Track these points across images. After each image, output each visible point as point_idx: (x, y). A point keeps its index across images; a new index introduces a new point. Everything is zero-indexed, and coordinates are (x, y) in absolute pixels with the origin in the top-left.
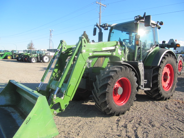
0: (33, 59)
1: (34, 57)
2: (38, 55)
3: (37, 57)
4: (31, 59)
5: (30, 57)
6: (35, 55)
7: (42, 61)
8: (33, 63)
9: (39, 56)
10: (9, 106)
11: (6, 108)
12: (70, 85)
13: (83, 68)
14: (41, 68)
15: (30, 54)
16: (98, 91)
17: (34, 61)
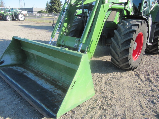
0: (8, 17)
1: (9, 15)
2: (12, 13)
3: (12, 15)
4: (6, 17)
5: (5, 15)
6: (9, 13)
7: (17, 19)
8: (8, 21)
9: (14, 14)
10: (15, 65)
11: (14, 68)
12: (92, 40)
13: (103, 22)
14: (20, 26)
15: (4, 12)
16: (120, 46)
17: (9, 20)
